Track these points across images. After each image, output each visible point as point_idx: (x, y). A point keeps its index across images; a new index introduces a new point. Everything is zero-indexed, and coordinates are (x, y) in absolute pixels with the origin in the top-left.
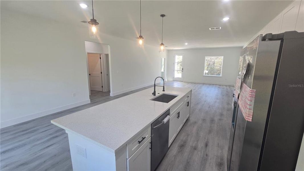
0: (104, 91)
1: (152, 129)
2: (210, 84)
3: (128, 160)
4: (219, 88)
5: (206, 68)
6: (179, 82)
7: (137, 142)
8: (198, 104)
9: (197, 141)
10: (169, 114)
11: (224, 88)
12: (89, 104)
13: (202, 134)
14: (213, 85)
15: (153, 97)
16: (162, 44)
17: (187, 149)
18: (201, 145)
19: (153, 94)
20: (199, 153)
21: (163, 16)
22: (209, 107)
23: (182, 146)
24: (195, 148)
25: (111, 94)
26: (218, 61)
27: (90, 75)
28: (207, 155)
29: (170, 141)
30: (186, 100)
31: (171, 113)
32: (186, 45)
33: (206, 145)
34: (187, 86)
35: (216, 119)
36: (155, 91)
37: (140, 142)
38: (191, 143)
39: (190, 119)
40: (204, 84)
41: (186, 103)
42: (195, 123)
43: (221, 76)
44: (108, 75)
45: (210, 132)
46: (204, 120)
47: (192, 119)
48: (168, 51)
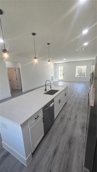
0: (19, 89)
1: (43, 111)
2: (79, 82)
3: (29, 129)
4: (84, 84)
5: (77, 73)
6: (62, 82)
7: (34, 119)
8: (72, 94)
9: (71, 115)
10: (53, 102)
11: (87, 84)
12: (10, 97)
13: (74, 111)
14: (81, 82)
15: (45, 92)
16: (49, 61)
17: (65, 120)
18: (73, 117)
19: (45, 90)
20: (72, 122)
21: (48, 44)
22: (78, 95)
23: (62, 119)
24: (70, 119)
25: (23, 91)
26: (84, 68)
27: (10, 80)
28: (76, 123)
29: (55, 116)
30: (64, 92)
31: (55, 100)
32: (65, 60)
33: (76, 117)
34: (66, 83)
35: (82, 102)
36: (46, 89)
37: (36, 119)
38: (67, 116)
39: (67, 103)
40: (76, 82)
41: (64, 94)
42: (70, 105)
43: (85, 77)
44: (20, 80)
45: (78, 109)
46: (75, 103)
47: (68, 103)
48: (55, 64)
